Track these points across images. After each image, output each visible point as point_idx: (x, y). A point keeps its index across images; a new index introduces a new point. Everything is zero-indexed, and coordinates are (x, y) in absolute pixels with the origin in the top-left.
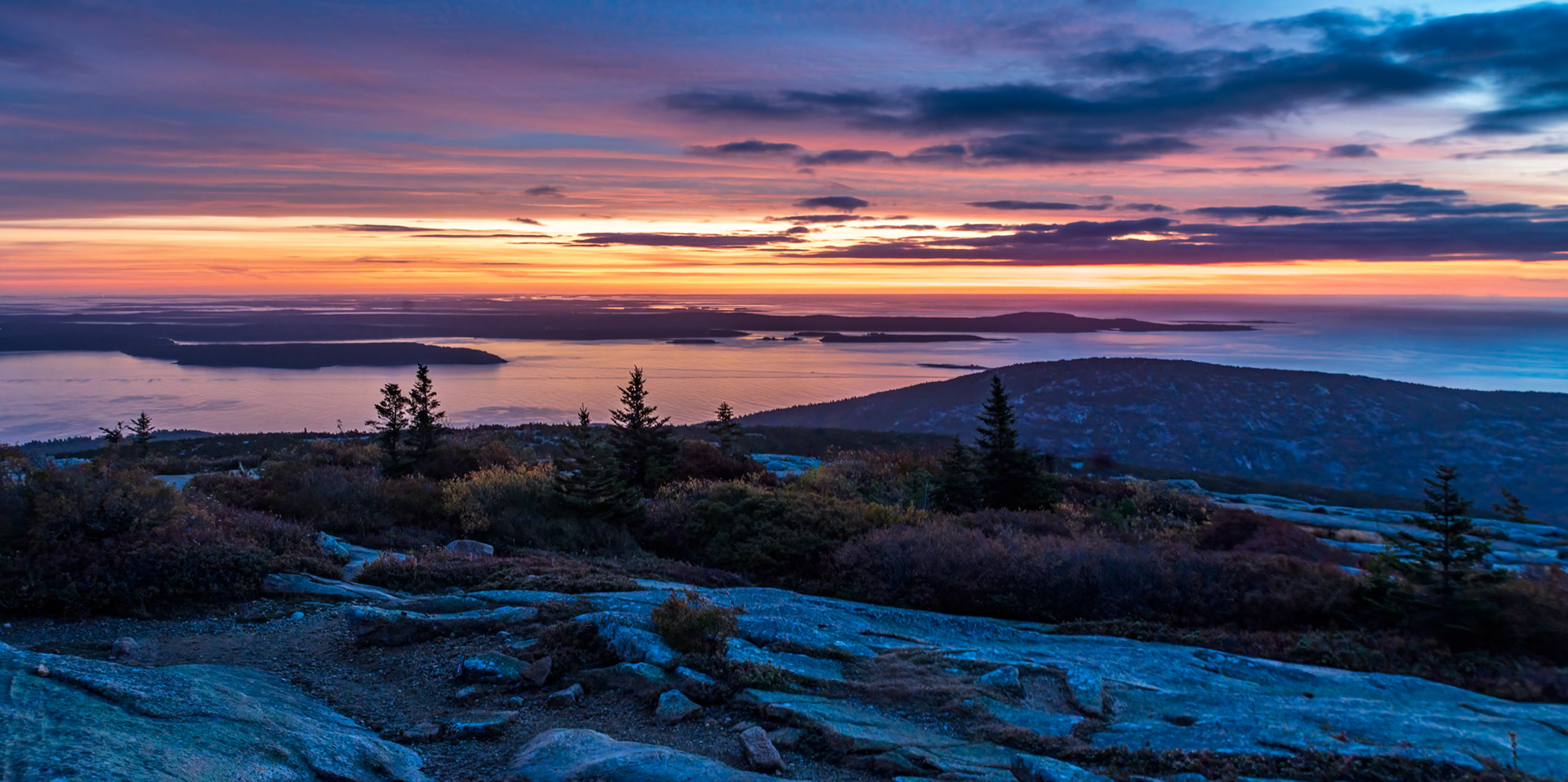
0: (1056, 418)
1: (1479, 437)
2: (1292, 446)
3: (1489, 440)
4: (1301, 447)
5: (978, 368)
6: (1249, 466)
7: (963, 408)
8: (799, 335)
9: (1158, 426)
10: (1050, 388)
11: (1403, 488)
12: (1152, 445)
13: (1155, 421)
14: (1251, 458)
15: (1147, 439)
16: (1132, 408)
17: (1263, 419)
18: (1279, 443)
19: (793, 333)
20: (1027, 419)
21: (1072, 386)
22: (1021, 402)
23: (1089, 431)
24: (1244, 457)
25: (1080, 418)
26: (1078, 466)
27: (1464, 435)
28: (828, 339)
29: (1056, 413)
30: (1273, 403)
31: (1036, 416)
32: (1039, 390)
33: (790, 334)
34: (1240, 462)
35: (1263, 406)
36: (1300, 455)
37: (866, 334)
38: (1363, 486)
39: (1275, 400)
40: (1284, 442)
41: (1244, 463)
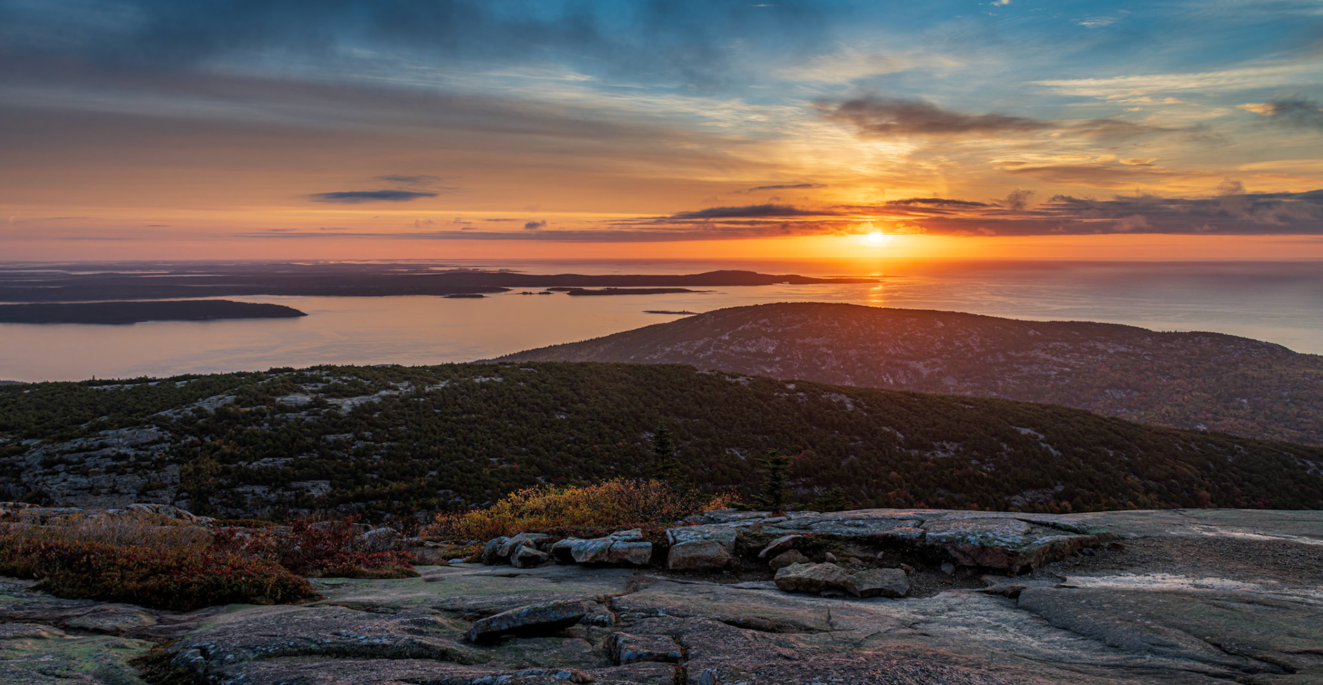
0: (753, 350)
1: (1042, 355)
2: (920, 366)
3: (1048, 357)
4: (926, 366)
5: (688, 313)
6: (891, 381)
7: (684, 344)
8: (551, 290)
9: (827, 353)
10: (747, 326)
11: (995, 394)
12: (823, 368)
13: (824, 350)
14: (893, 376)
15: (819, 363)
16: (807, 340)
17: (899, 346)
18: (913, 364)
19: (546, 288)
20: (732, 351)
21: (764, 325)
22: (727, 338)
23: (778, 359)
24: (888, 375)
25: (771, 350)
26: (792, 386)
27: (1032, 354)
28: (574, 293)
29: (753, 346)
30: (906, 334)
31: (738, 349)
32: (740, 328)
33: (543, 289)
34: (885, 379)
35: (900, 337)
36: (926, 372)
37: (603, 288)
38: (968, 393)
39: (908, 331)
40: (914, 362)
41: (888, 380)
